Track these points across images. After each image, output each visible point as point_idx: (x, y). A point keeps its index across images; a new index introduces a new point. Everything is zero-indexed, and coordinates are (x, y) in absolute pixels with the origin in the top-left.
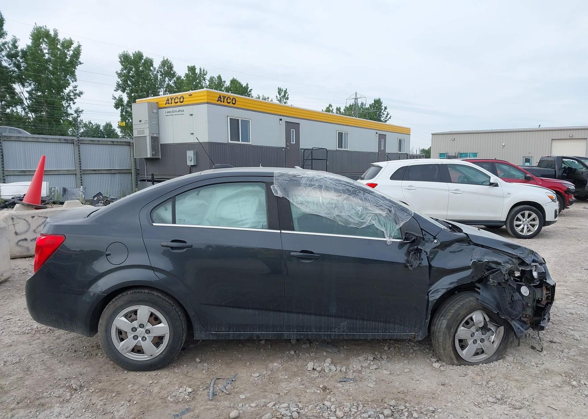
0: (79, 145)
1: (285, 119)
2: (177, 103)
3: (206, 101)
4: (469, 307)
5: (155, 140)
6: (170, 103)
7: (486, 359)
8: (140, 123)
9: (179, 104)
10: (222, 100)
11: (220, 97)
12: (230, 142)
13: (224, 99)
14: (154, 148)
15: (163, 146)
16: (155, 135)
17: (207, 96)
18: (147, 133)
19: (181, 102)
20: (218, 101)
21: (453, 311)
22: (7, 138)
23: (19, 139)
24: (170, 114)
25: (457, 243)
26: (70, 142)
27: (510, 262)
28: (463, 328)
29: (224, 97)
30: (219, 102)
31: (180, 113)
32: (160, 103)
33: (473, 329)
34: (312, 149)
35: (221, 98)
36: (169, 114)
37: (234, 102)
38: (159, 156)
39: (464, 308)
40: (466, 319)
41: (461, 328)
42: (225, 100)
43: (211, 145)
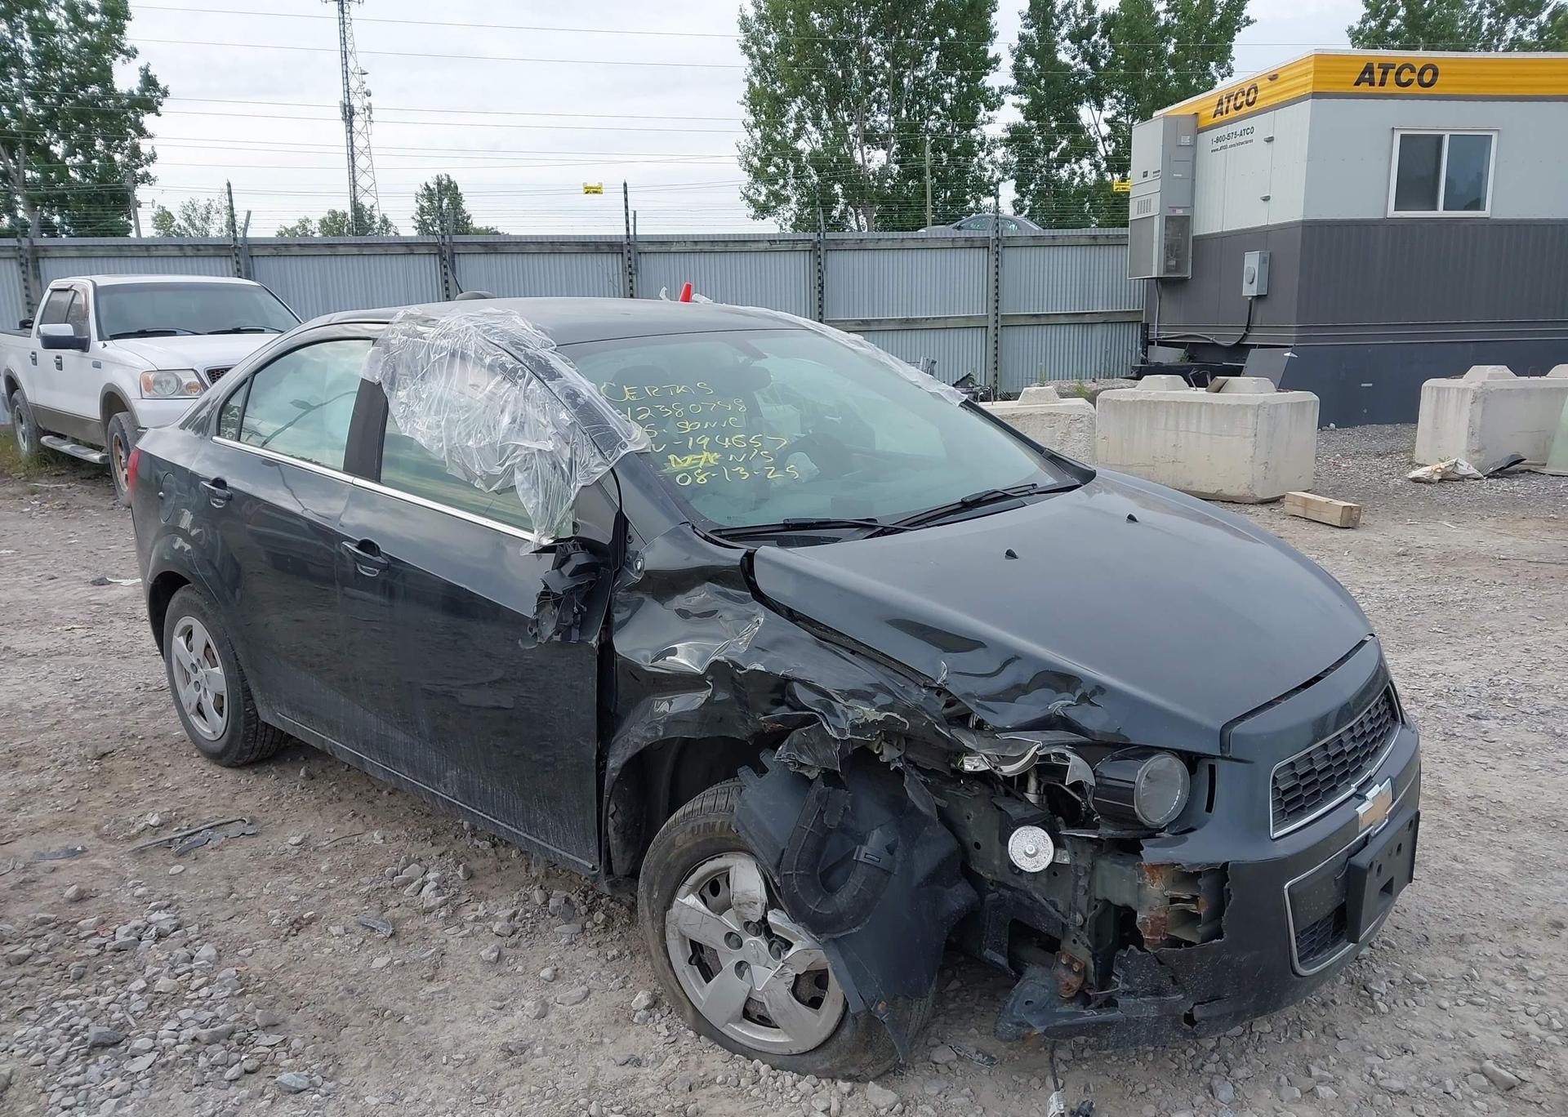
0: (997, 253)
2: (1240, 107)
3: (1309, 89)
4: (702, 827)
5: (1178, 224)
6: (1224, 110)
8: (1146, 179)
9: (1245, 109)
10: (1378, 77)
11: (1369, 69)
12: (1392, 213)
13: (1385, 73)
14: (1172, 249)
15: (1200, 241)
16: (1180, 212)
17: (1316, 72)
18: (1155, 209)
19: (1249, 104)
20: (1357, 84)
22: (837, 244)
23: (862, 246)
24: (1223, 143)
26: (978, 244)
28: (692, 900)
29: (1386, 67)
30: (1364, 87)
31: (1245, 138)
32: (1203, 113)
33: (730, 921)
35: (1372, 73)
36: (1220, 144)
37: (1427, 78)
38: (1186, 273)
39: (689, 829)
40: (702, 871)
41: (688, 900)
42: (1391, 77)
43: (1314, 231)
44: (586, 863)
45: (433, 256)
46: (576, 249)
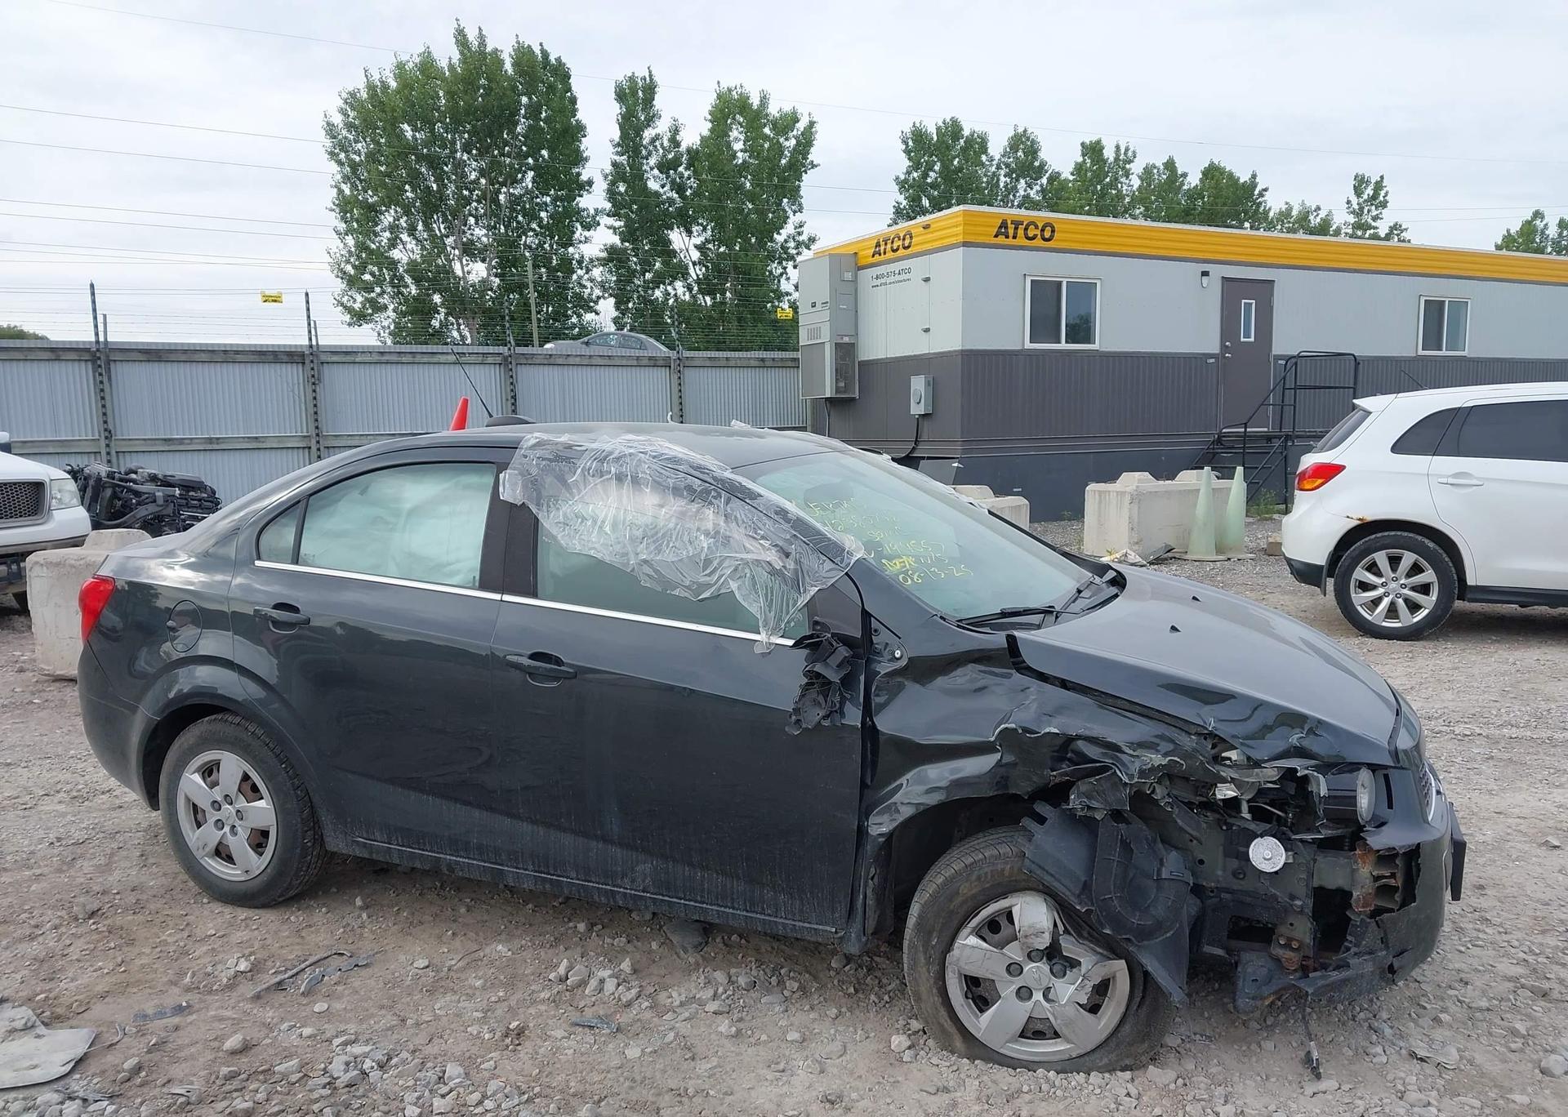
0: (679, 371)
1: (1218, 271)
2: (897, 250)
3: (960, 239)
4: (989, 874)
5: (845, 351)
6: (882, 251)
7: (1067, 1056)
8: (814, 309)
9: (901, 252)
10: (1011, 232)
11: (1004, 225)
12: (1028, 345)
13: (1016, 229)
14: (840, 373)
15: (864, 365)
16: (846, 340)
17: (965, 224)
18: (825, 336)
19: (905, 248)
20: (996, 236)
21: (940, 880)
22: (527, 359)
23: (552, 361)
24: (883, 281)
25: (971, 666)
26: (661, 363)
27: (1165, 746)
28: (973, 940)
29: (1017, 224)
30: (1001, 240)
31: (903, 276)
32: (861, 253)
33: (1014, 952)
34: (1298, 356)
35: (1006, 228)
36: (879, 282)
37: (1047, 234)
38: (854, 393)
39: (974, 877)
40: (985, 913)
41: (968, 941)
42: (1021, 232)
43: (969, 357)
44: (828, 928)
45: (83, 364)
46: (252, 358)
